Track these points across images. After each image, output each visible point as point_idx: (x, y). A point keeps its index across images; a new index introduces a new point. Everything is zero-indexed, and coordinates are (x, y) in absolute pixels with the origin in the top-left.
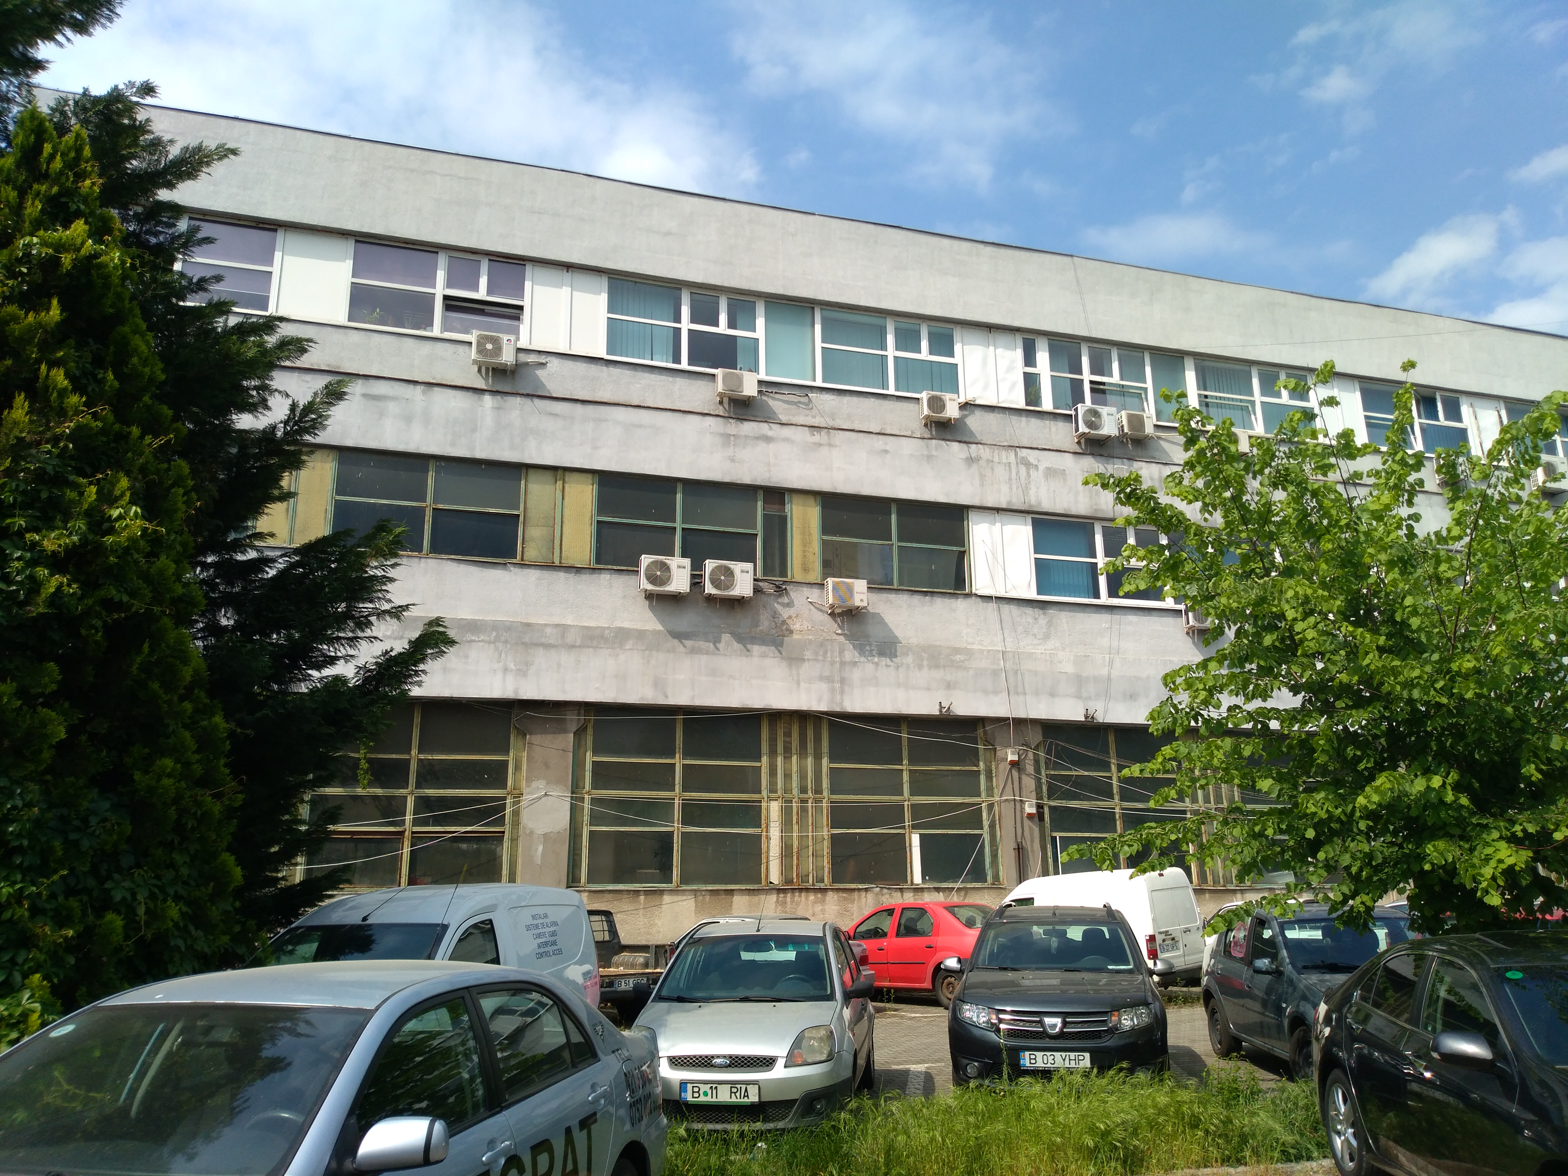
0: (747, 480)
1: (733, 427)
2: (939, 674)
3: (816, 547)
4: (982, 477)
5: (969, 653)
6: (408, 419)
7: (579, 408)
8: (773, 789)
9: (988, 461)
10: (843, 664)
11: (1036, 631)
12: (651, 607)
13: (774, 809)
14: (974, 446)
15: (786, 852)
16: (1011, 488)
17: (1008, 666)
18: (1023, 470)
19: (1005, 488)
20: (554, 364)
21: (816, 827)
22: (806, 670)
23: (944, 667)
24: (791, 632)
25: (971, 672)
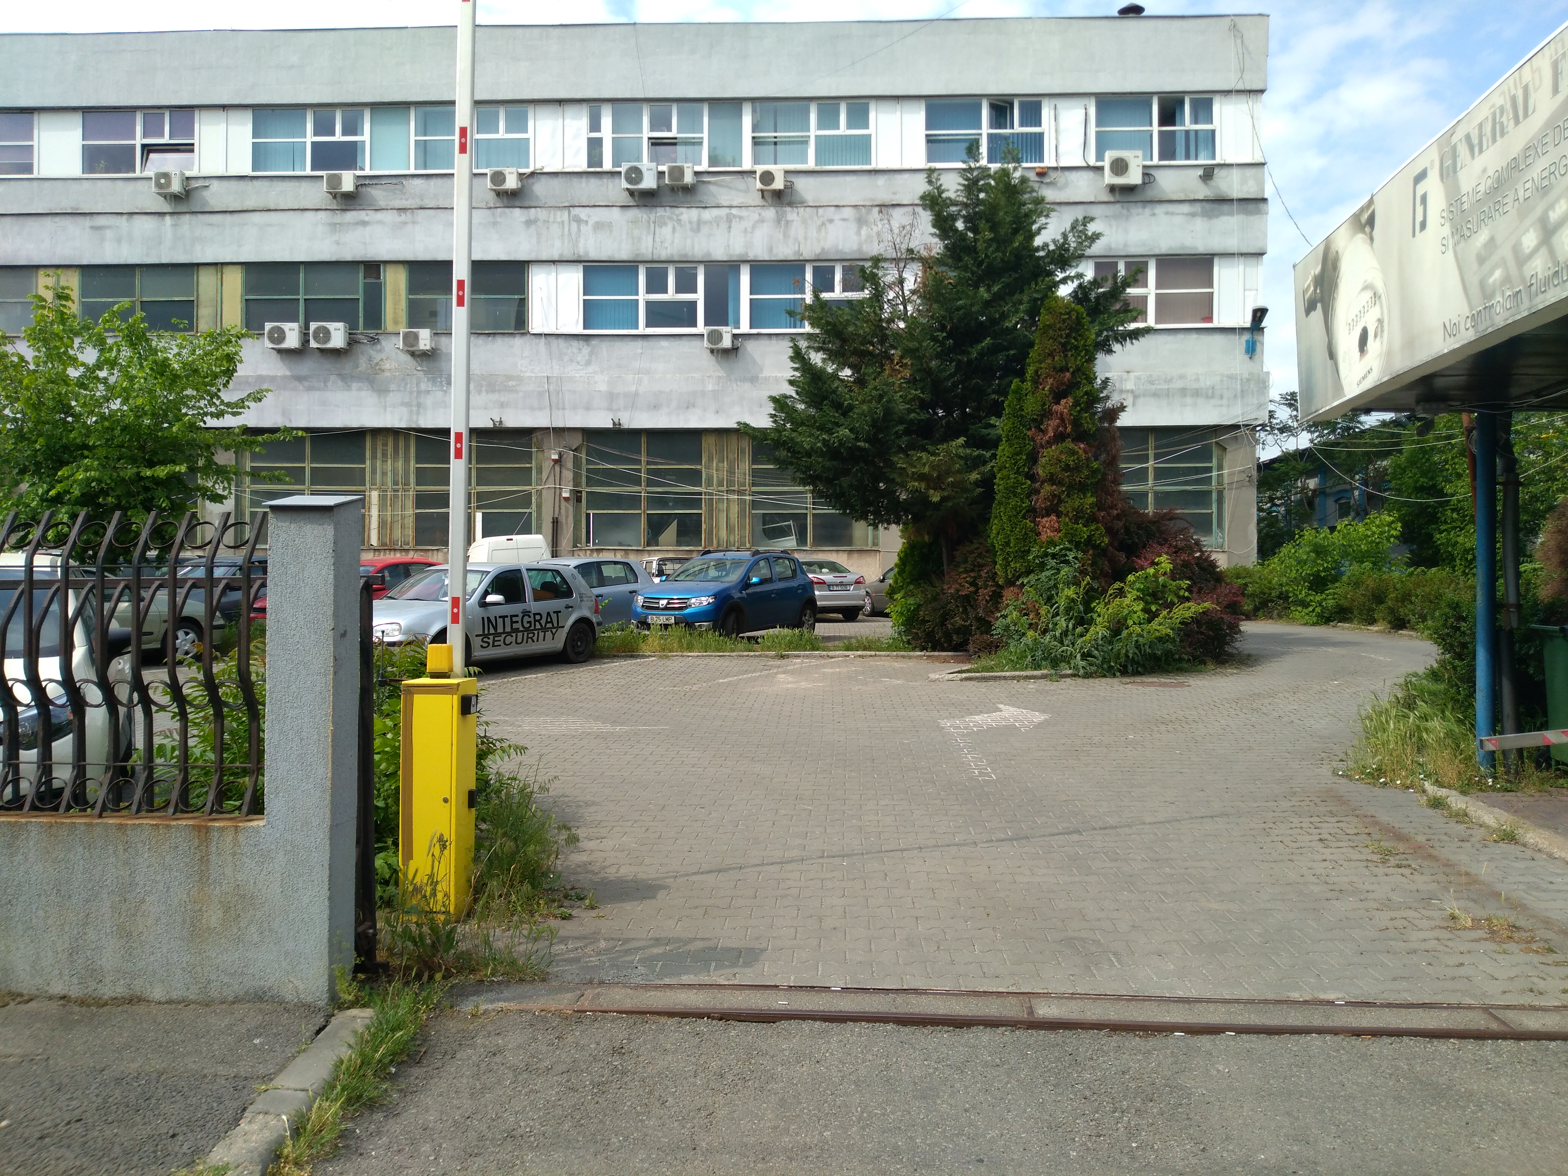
0: (349, 258)
1: (340, 217)
2: (494, 397)
3: (403, 305)
4: (539, 235)
5: (519, 379)
6: (119, 240)
7: (228, 217)
8: (373, 483)
9: (545, 221)
10: (419, 392)
11: (579, 359)
12: (282, 359)
13: (375, 495)
14: (533, 210)
15: (382, 524)
16: (563, 243)
17: (551, 388)
18: (574, 226)
19: (557, 243)
20: (215, 185)
21: (403, 508)
22: (393, 398)
23: (499, 391)
24: (383, 371)
25: (521, 394)
